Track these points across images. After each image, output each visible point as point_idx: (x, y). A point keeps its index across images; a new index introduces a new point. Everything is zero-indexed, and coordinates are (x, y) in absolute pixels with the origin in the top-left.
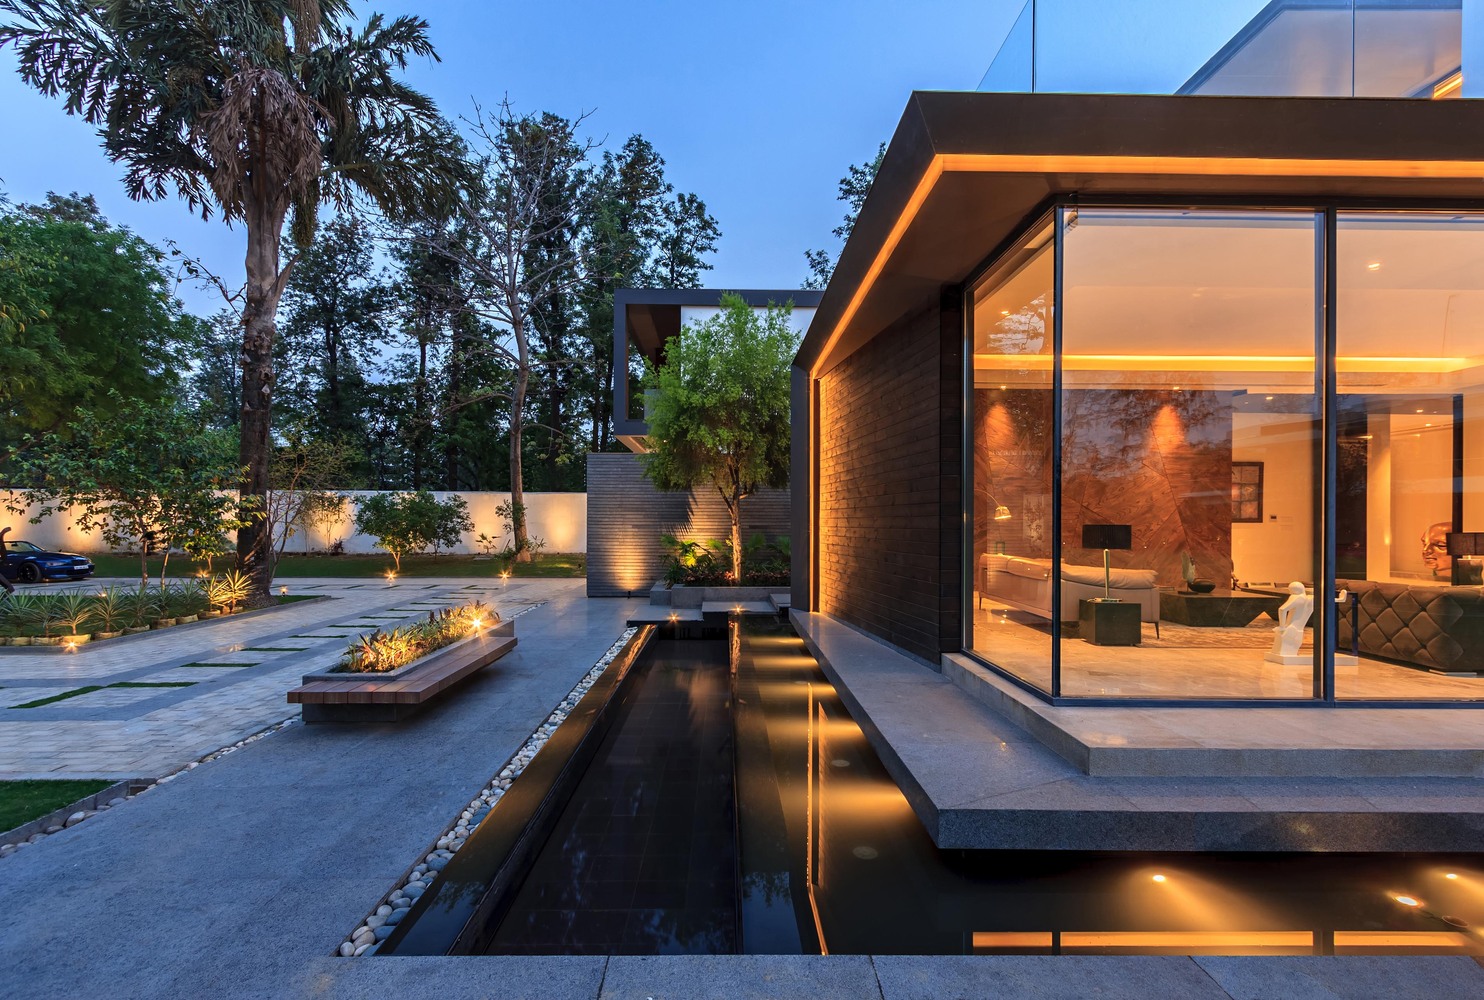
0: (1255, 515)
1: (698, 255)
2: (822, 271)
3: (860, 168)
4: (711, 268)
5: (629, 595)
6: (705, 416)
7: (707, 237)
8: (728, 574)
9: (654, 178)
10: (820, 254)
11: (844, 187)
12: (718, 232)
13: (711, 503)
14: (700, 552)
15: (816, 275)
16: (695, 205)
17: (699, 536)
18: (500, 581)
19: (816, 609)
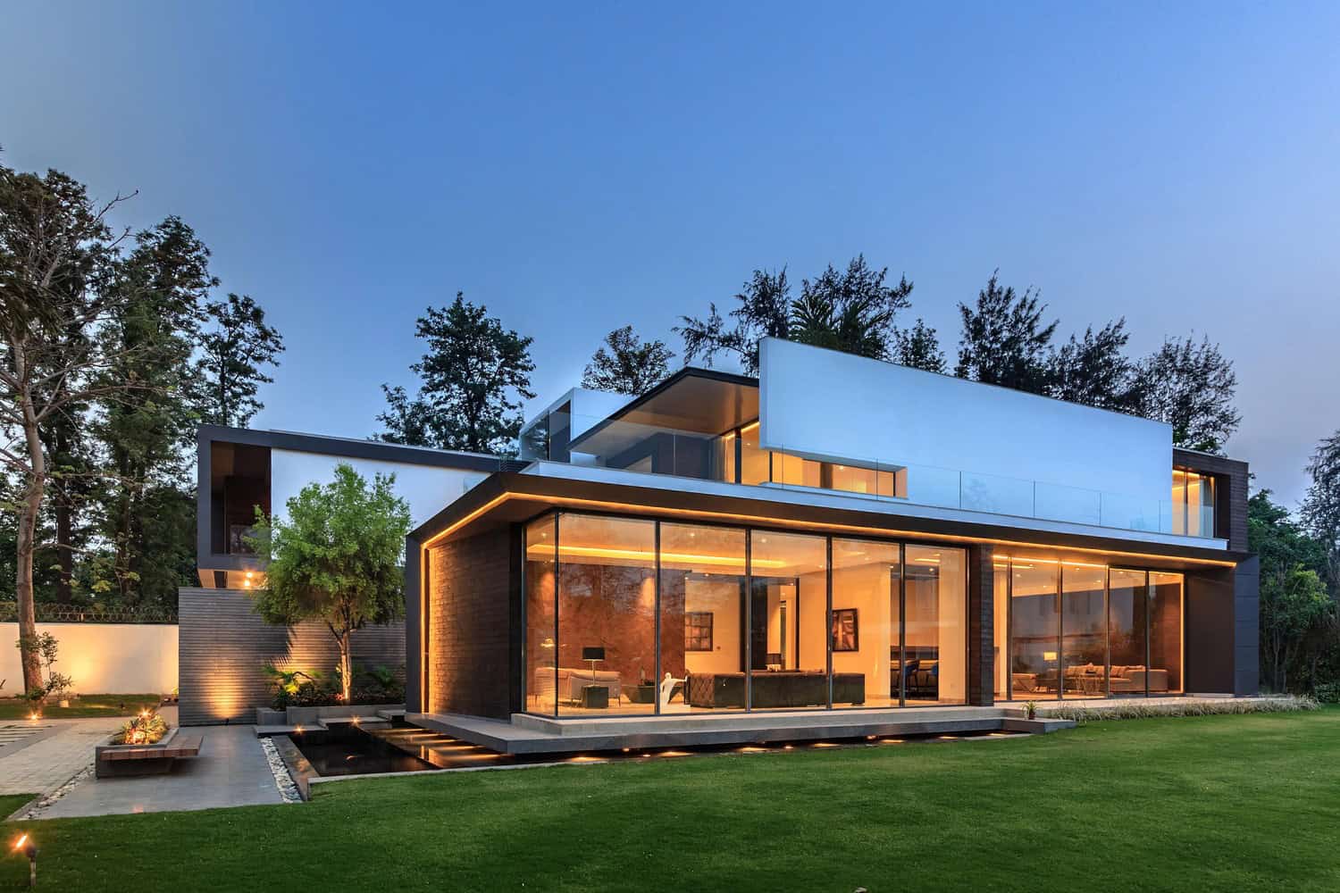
0: (709, 646)
1: (255, 365)
2: (400, 407)
3: (438, 310)
4: (271, 381)
5: (227, 722)
6: (324, 565)
7: (268, 348)
8: (339, 696)
9: (195, 266)
10: (398, 390)
11: (422, 325)
12: (281, 346)
13: (310, 636)
14: (301, 680)
15: (393, 409)
16: (251, 310)
17: (299, 665)
18: (27, 723)
19: (427, 710)
